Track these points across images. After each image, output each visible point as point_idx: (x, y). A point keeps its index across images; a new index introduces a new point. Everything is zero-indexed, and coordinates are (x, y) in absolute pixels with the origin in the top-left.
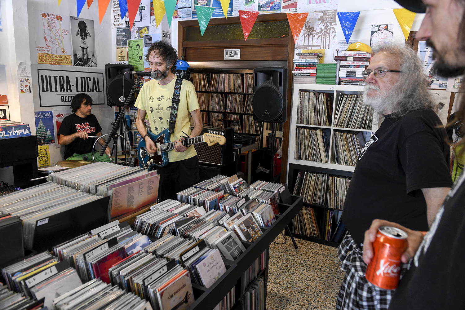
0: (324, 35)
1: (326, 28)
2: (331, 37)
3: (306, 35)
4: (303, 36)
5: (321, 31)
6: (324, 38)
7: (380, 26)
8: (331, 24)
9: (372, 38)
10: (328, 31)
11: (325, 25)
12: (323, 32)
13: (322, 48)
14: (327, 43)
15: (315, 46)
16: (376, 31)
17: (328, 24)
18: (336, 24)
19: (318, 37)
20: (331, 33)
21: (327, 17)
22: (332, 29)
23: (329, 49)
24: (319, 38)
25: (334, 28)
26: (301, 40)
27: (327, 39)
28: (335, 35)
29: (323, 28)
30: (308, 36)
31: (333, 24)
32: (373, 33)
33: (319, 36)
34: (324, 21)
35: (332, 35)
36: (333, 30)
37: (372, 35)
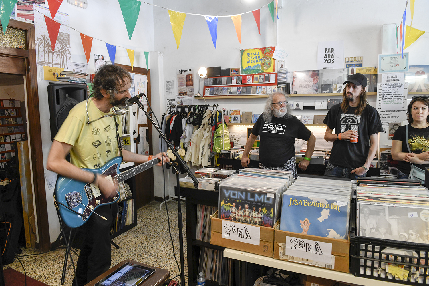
0: (62, 55)
1: (62, 48)
2: (68, 58)
3: (45, 52)
4: (43, 52)
5: (59, 51)
6: (62, 58)
7: (99, 56)
8: (66, 46)
9: (96, 64)
10: (65, 52)
11: (62, 46)
12: (61, 52)
13: (62, 67)
14: (65, 63)
15: (55, 64)
16: (98, 60)
17: (64, 45)
18: (70, 47)
19: (56, 55)
20: (67, 54)
21: (63, 38)
22: (67, 51)
23: (67, 68)
24: (58, 57)
25: (68, 50)
26: (42, 56)
27: (65, 60)
28: (70, 57)
29: (60, 48)
30: (47, 52)
31: (68, 46)
32: (96, 60)
33: (58, 55)
34: (61, 41)
35: (68, 56)
36: (69, 52)
37: (95, 62)
